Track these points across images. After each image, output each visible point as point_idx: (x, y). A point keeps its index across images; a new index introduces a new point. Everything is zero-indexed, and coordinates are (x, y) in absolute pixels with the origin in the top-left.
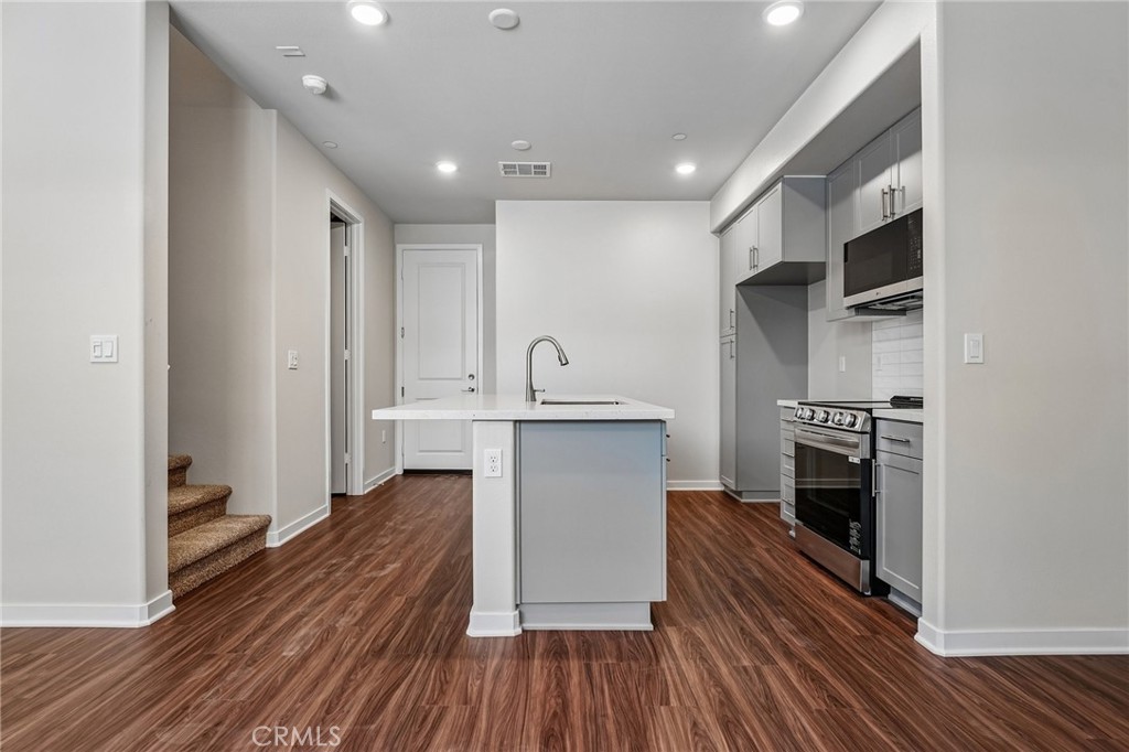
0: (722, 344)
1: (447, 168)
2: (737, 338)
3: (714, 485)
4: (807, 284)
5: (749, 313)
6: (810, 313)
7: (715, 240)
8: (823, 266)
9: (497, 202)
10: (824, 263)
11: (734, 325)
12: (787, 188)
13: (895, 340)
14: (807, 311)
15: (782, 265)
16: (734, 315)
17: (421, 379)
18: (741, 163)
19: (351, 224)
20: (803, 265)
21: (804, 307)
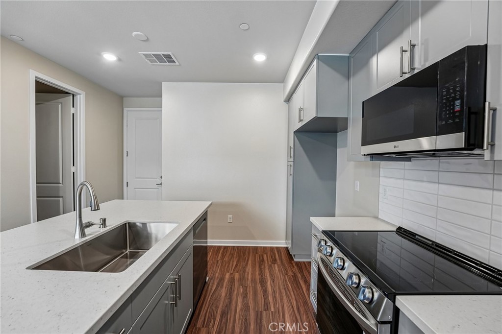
0: (288, 166)
1: (109, 57)
2: (294, 164)
3: (282, 243)
4: (336, 132)
5: (301, 149)
6: (338, 150)
7: (285, 104)
8: (346, 120)
9: (164, 84)
10: (347, 118)
11: (292, 155)
12: (320, 62)
13: (400, 179)
14: (336, 148)
15: (316, 120)
16: (292, 150)
17: (136, 178)
18: (296, 52)
19: (76, 95)
20: (334, 120)
21: (335, 146)
